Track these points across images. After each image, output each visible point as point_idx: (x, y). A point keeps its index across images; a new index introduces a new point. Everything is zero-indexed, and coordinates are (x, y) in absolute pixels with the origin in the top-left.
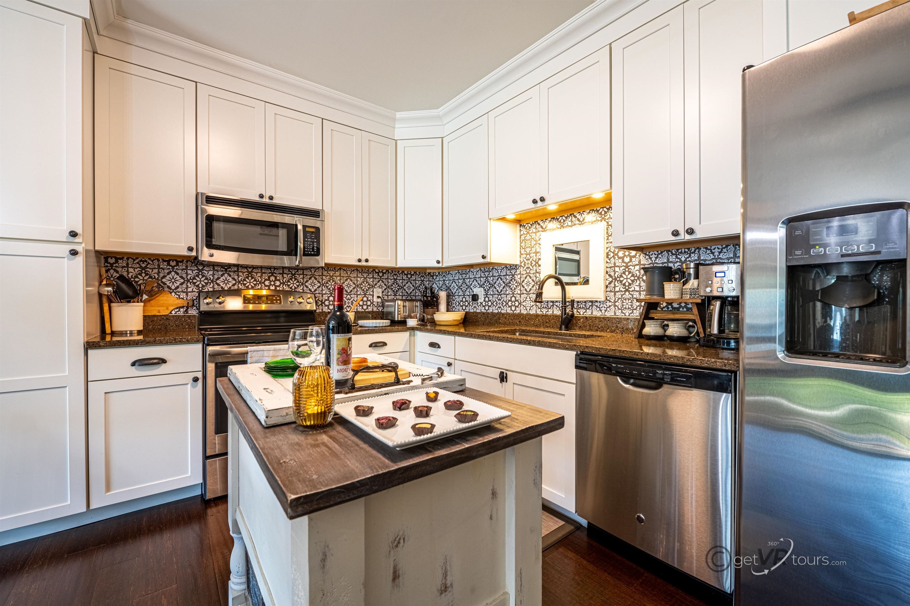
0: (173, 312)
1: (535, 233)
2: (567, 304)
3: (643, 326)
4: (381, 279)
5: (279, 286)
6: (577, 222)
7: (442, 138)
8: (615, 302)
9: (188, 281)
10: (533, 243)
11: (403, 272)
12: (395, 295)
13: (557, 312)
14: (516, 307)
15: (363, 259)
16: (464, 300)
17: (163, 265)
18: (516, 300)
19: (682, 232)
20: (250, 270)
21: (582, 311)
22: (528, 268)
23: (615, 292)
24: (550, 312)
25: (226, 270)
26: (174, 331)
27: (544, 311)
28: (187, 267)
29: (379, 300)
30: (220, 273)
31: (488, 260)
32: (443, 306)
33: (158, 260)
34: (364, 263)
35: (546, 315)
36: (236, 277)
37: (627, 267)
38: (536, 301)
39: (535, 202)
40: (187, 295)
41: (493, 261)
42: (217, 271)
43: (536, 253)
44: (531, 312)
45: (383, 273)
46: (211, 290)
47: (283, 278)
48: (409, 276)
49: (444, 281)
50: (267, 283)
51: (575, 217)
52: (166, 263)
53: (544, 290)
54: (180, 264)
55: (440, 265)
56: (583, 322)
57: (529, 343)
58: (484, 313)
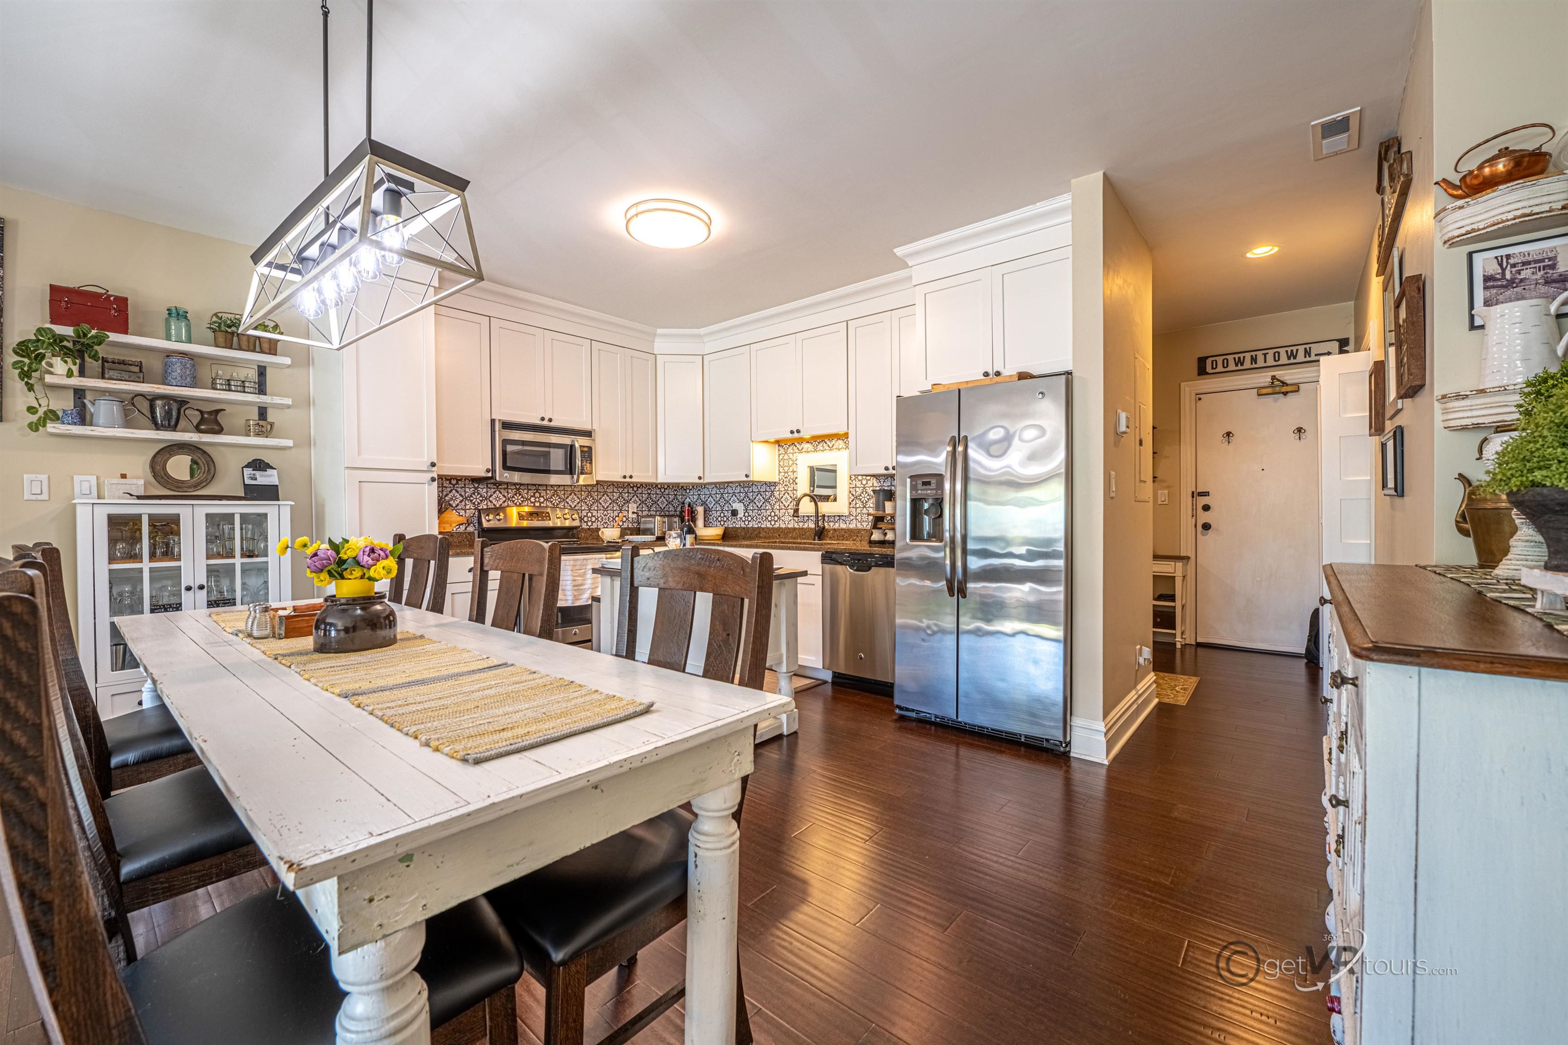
0: (455, 529)
1: (793, 454)
2: (820, 518)
3: (872, 534)
4: (635, 494)
5: (543, 503)
6: (827, 448)
7: (703, 356)
8: (856, 516)
9: (466, 498)
10: (791, 462)
11: (657, 486)
12: (649, 511)
13: (812, 525)
14: (775, 521)
15: (628, 475)
16: (722, 515)
17: (446, 484)
18: (775, 515)
19: (891, 468)
20: (518, 487)
21: (831, 524)
22: (786, 485)
23: (856, 508)
24: (806, 526)
25: (497, 488)
26: (457, 546)
27: (801, 524)
28: (465, 485)
29: (635, 516)
30: (493, 490)
31: (751, 479)
32: (700, 522)
33: (442, 479)
34: (628, 480)
35: (803, 529)
36: (506, 494)
37: (864, 488)
38: (793, 516)
39: (792, 432)
40: (465, 512)
41: (756, 479)
42: (490, 488)
43: (794, 472)
44: (790, 526)
45: (638, 488)
46: (485, 507)
47: (547, 494)
48: (663, 490)
49: (699, 495)
50: (533, 499)
51: (826, 443)
52: (448, 482)
53: (800, 507)
54: (460, 482)
55: (701, 481)
56: (833, 534)
57: (789, 549)
58: (744, 528)
